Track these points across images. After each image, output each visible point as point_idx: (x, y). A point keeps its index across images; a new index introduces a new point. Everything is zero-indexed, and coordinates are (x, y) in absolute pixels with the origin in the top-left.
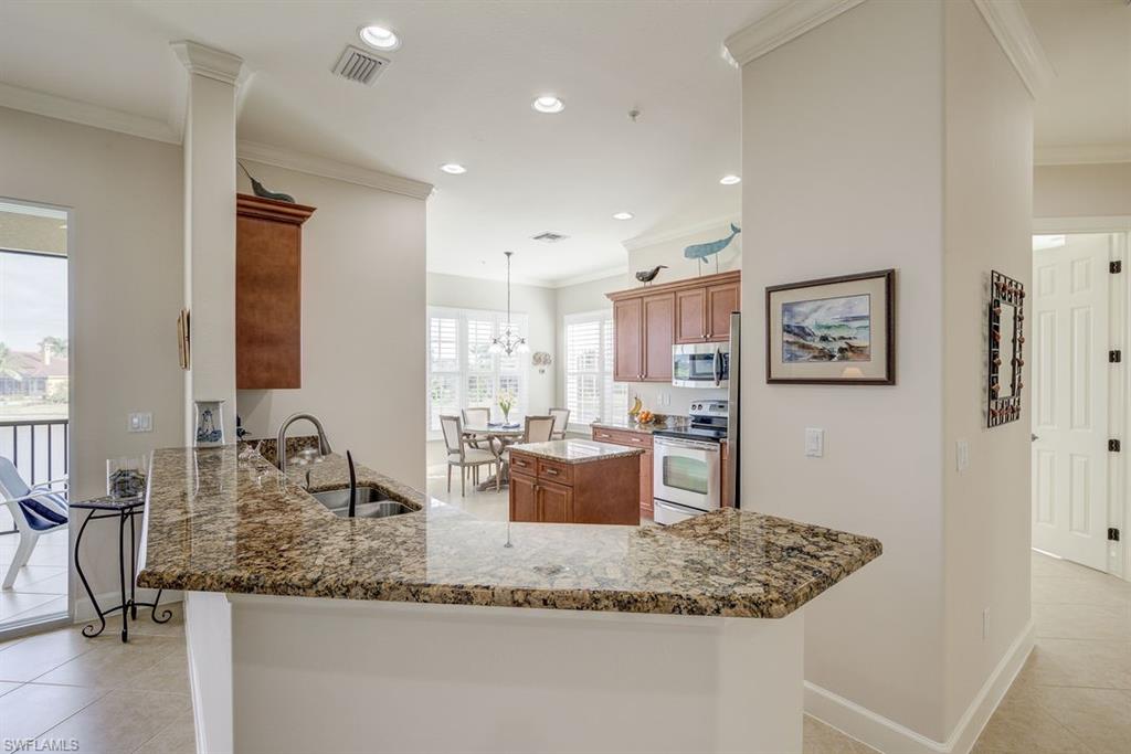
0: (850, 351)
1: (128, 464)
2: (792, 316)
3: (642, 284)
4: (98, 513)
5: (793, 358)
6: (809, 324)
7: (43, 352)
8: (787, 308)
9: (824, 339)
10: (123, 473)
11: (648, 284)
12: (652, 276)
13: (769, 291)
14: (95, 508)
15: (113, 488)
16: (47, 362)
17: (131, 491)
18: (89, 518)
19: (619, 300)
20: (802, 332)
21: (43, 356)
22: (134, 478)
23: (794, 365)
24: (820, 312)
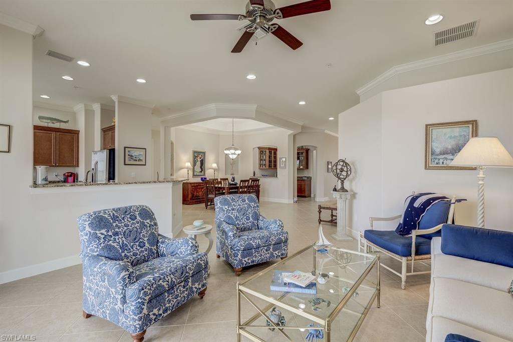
0: (140, 160)
5: (130, 160)
6: (133, 155)
13: (125, 148)
20: (132, 156)
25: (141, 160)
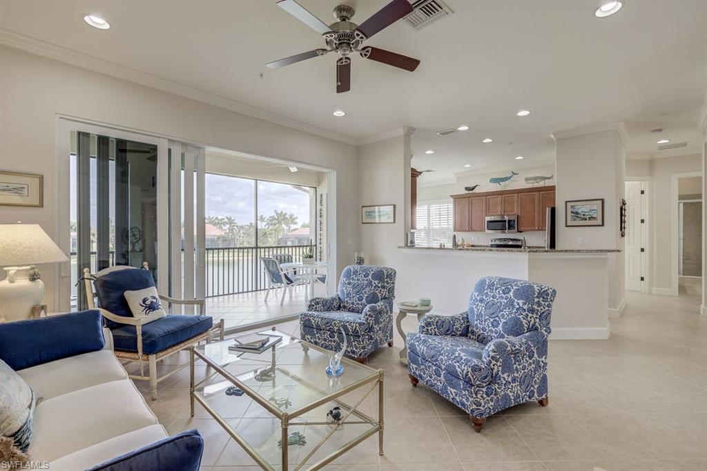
0: (591, 218)
2: (574, 209)
3: (467, 192)
5: (575, 220)
6: (579, 211)
8: (572, 207)
9: (584, 215)
11: (471, 192)
12: (473, 189)
13: (566, 202)
19: (457, 198)
20: (577, 213)
23: (575, 222)
24: (583, 208)
25: (594, 218)
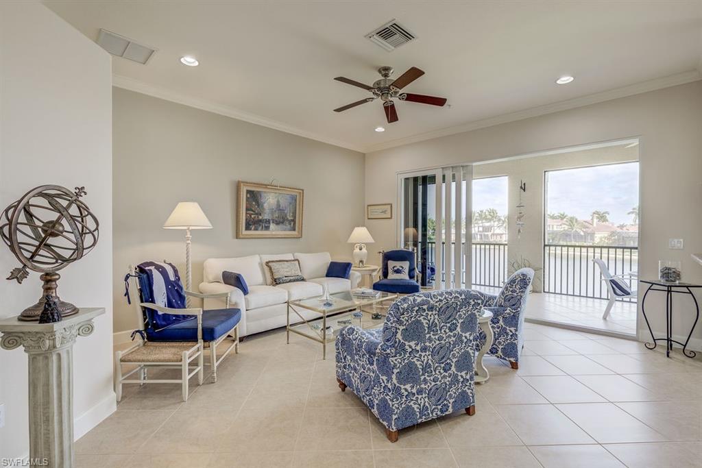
1: (669, 264)
4: (654, 287)
7: (592, 219)
10: (666, 268)
14: (653, 284)
15: (662, 277)
16: (595, 225)
17: (673, 279)
18: (649, 289)
21: (593, 222)
22: (674, 272)
